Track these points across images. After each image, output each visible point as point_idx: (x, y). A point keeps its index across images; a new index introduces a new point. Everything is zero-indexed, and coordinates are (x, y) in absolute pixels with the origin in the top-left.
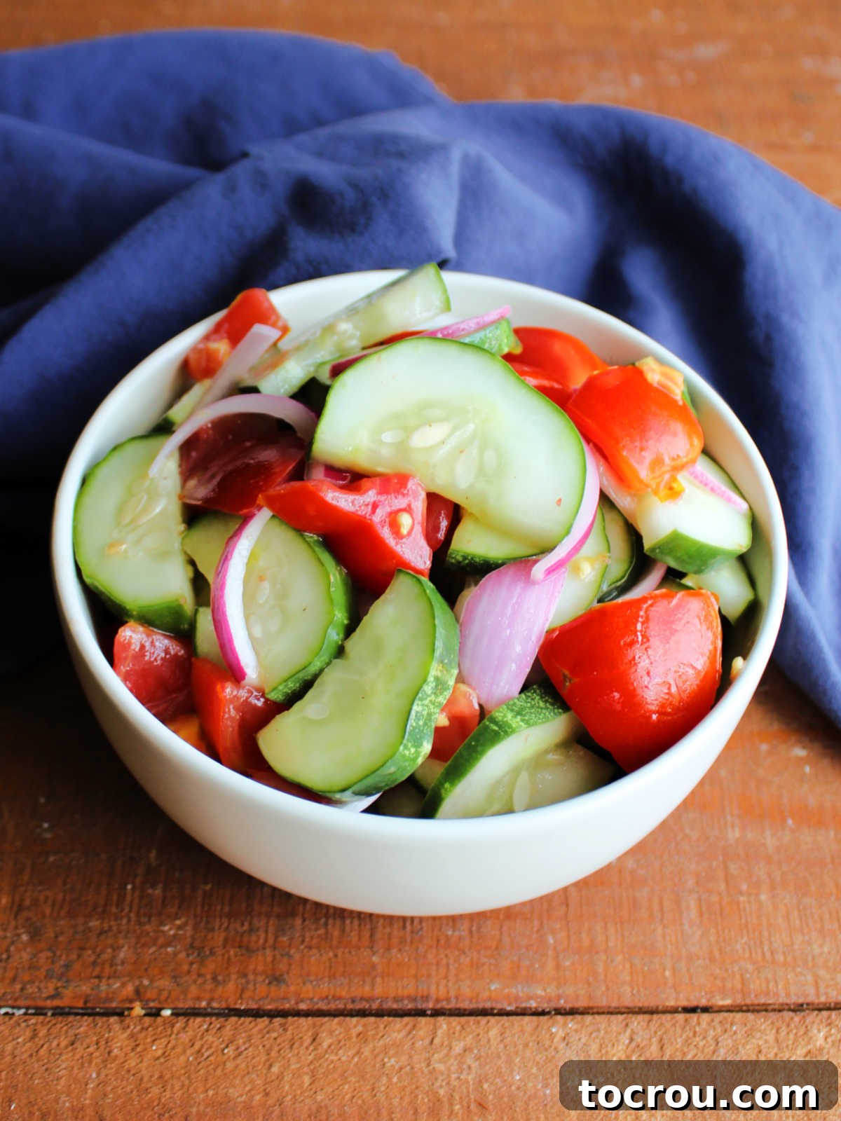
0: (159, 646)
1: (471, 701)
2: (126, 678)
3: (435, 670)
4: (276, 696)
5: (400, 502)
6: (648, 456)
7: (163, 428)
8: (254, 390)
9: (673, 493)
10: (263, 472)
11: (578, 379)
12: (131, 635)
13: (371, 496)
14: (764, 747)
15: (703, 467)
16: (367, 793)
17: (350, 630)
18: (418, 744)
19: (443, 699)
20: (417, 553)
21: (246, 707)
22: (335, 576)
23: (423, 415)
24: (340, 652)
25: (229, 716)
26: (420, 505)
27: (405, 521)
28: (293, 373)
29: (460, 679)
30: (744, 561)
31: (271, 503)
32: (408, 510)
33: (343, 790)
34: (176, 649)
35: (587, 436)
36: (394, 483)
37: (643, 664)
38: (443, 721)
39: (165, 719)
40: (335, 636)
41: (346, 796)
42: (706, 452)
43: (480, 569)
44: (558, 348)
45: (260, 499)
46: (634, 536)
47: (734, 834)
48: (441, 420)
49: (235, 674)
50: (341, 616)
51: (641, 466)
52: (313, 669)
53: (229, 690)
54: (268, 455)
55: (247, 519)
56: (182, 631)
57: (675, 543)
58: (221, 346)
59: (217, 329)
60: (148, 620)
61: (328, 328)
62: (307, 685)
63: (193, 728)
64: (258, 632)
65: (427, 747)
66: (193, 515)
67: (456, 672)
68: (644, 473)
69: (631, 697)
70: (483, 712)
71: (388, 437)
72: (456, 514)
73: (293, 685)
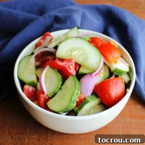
0: (31, 89)
1: (83, 97)
2: (25, 94)
3: (76, 91)
4: (50, 96)
5: (70, 64)
6: (112, 56)
7: (33, 54)
8: (47, 47)
9: (116, 62)
10: (48, 60)
11: (100, 44)
12: (26, 87)
13: (65, 63)
14: (133, 106)
15: (121, 59)
16: (65, 112)
17: (62, 85)
18: (74, 104)
19: (78, 96)
20: (73, 72)
21: (45, 98)
22: (60, 76)
23: (74, 50)
24: (60, 89)
25: (42, 99)
26: (74, 65)
27: (71, 67)
28: (53, 44)
29: (81, 93)
30: (128, 73)
31: (49, 64)
32: (72, 65)
33: (61, 111)
34: (34, 89)
35: (102, 53)
36: (69, 61)
37: (111, 90)
38: (78, 100)
39: (32, 101)
40: (60, 86)
41: (62, 112)
42: (121, 56)
43: (84, 75)
44: (97, 40)
45: (47, 64)
46: (110, 69)
47: (128, 120)
48: (77, 50)
49: (43, 93)
50: (61, 83)
51: (110, 58)
52: (56, 92)
53: (42, 95)
54: (49, 57)
55: (45, 67)
56: (35, 86)
57: (116, 70)
58: (42, 41)
59: (42, 39)
60: (29, 84)
61: (59, 37)
62: (55, 94)
63: (37, 102)
64: (47, 86)
65: (75, 104)
66: (37, 67)
67: (80, 92)
68: (111, 59)
69: (110, 96)
70: (85, 98)
71: (68, 53)
72: (80, 66)
73: (53, 94)
